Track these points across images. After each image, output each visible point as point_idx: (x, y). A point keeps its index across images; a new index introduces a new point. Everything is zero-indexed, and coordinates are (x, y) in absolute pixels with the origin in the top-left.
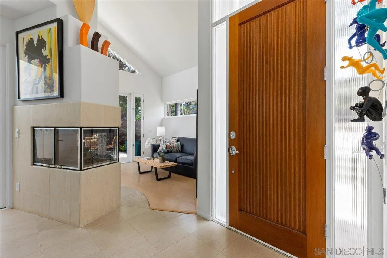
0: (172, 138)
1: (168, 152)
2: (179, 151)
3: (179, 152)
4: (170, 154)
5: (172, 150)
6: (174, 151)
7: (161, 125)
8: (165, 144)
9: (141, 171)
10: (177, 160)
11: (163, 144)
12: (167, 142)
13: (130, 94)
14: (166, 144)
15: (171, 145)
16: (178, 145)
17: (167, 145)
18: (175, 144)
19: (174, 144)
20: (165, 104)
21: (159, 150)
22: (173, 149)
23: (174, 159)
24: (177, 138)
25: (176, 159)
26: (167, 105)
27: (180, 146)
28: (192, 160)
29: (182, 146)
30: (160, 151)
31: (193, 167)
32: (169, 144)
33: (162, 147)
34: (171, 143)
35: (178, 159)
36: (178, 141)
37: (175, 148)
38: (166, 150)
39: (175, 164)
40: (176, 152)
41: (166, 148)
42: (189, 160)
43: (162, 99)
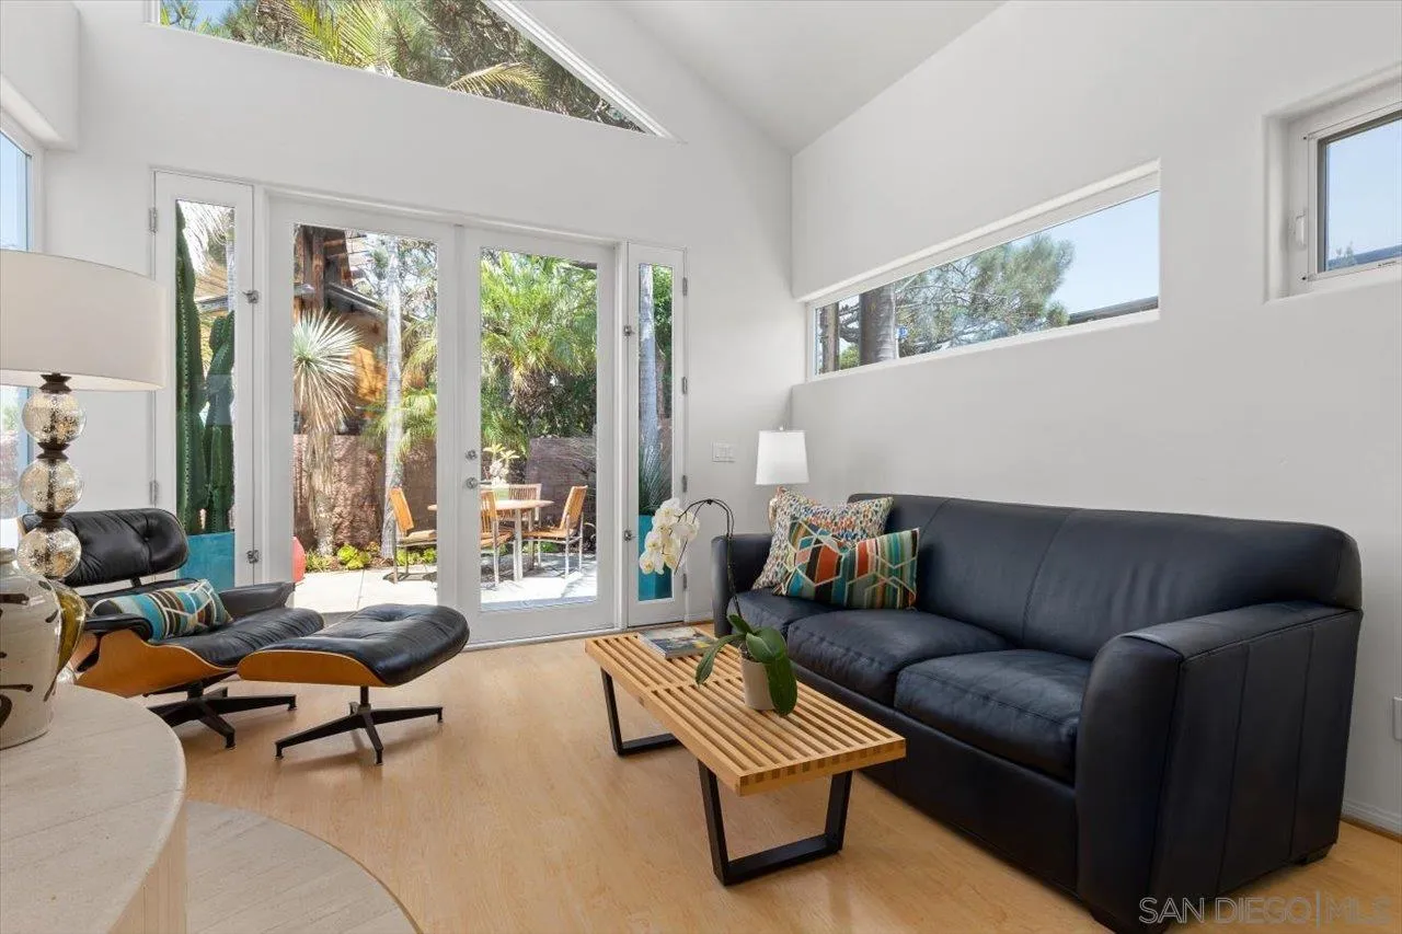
0: (854, 499)
1: (824, 601)
2: (906, 592)
3: (904, 607)
4: (839, 616)
5: (851, 586)
6: (867, 592)
7: (787, 420)
8: (800, 540)
9: (630, 734)
10: (900, 687)
11: (793, 539)
12: (815, 529)
13: (612, 249)
14: (806, 544)
15: (842, 547)
16: (896, 556)
17: (815, 553)
18: (876, 545)
19: (870, 543)
20: (807, 304)
21: (762, 580)
22: (857, 579)
23: (869, 667)
24: (883, 501)
25: (892, 677)
26: (824, 310)
27: (909, 560)
28: (1057, 722)
29: (926, 560)
30: (771, 586)
31: (1071, 792)
32: (828, 541)
33: (785, 563)
34: (844, 535)
35: (904, 675)
36: (892, 523)
37: (871, 572)
38: (809, 585)
39: (890, 746)
40: (883, 604)
41: (810, 570)
42: (1022, 710)
43: (792, 280)
